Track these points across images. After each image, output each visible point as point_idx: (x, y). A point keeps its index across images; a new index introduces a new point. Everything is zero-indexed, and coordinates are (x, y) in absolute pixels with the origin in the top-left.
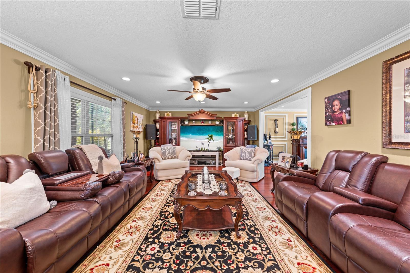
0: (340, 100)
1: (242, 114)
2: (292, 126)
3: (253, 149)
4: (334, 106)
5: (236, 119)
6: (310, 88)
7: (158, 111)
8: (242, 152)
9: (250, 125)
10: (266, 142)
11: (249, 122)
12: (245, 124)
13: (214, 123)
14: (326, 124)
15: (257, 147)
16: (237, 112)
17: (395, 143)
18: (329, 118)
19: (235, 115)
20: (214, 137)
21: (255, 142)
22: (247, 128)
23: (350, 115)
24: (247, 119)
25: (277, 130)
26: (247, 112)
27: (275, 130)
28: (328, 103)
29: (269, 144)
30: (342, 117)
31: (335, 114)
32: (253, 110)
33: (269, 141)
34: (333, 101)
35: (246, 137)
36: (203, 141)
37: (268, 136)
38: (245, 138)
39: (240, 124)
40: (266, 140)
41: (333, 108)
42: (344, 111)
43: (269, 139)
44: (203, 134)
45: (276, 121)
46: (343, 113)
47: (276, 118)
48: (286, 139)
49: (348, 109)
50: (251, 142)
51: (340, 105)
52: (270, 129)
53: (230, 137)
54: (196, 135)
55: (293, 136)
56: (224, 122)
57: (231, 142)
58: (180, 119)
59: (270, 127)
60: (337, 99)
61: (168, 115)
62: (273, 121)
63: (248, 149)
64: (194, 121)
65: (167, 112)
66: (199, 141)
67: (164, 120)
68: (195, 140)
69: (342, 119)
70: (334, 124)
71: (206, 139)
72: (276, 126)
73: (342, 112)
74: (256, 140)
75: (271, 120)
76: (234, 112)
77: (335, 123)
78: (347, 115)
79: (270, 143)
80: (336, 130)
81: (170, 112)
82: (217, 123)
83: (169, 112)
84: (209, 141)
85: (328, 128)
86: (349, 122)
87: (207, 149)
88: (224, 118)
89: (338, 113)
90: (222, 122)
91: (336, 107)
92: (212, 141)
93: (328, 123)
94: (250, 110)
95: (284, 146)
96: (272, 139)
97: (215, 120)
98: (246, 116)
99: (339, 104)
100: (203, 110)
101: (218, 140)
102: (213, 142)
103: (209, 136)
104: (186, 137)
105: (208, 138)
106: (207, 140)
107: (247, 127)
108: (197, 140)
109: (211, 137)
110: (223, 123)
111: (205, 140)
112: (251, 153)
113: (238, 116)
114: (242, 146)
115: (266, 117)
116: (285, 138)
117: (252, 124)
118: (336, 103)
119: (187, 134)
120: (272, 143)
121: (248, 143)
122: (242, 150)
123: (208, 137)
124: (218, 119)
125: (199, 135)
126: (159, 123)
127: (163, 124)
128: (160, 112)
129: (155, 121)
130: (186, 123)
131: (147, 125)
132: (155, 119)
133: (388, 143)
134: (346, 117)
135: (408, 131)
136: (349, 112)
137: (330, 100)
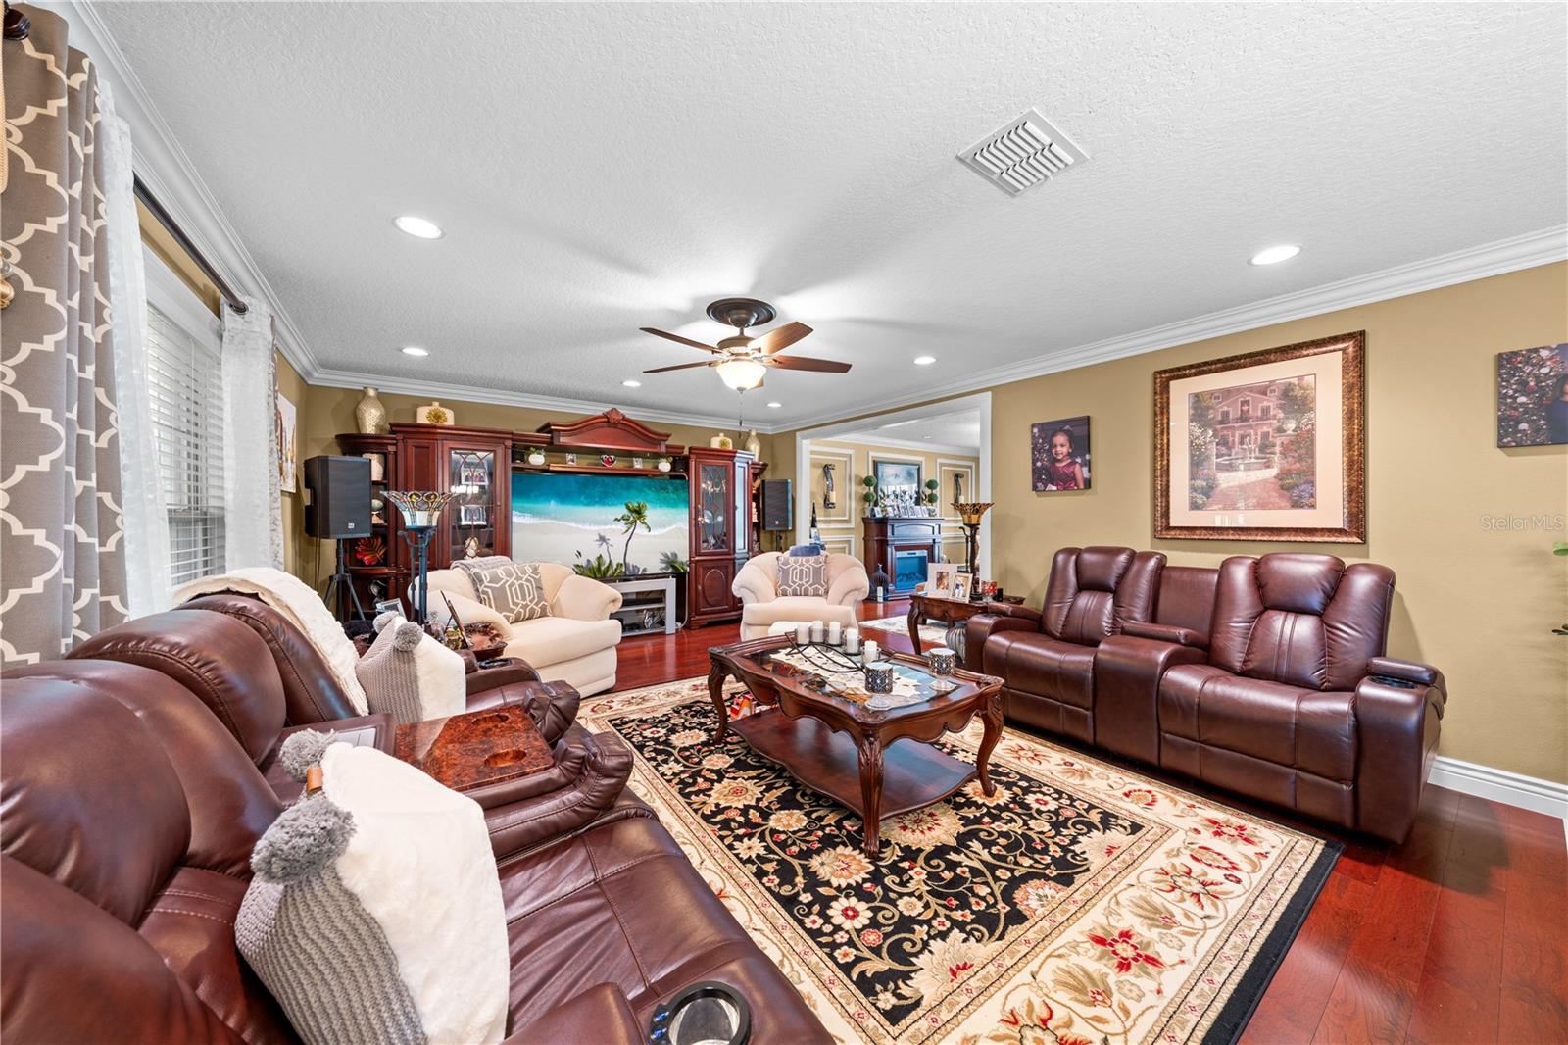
0: (1069, 434)
1: (740, 439)
2: (864, 486)
4: (1056, 446)
6: (990, 393)
7: (372, 393)
9: (768, 479)
12: (754, 475)
13: (650, 466)
14: (1035, 488)
16: (728, 433)
17: (1175, 528)
18: (1044, 474)
19: (723, 443)
20: (651, 513)
22: (758, 489)
23: (1090, 470)
24: (756, 458)
25: (833, 497)
26: (757, 434)
27: (826, 499)
28: (1040, 437)
30: (1073, 472)
31: (1058, 464)
34: (1054, 435)
36: (603, 528)
38: (754, 524)
39: (740, 473)
41: (1054, 451)
42: (1079, 460)
44: (602, 499)
45: (827, 469)
46: (1077, 465)
47: (828, 460)
48: (852, 526)
49: (1087, 457)
51: (1071, 447)
54: (576, 503)
55: (970, 517)
56: (692, 464)
57: (711, 540)
58: (509, 443)
60: (1061, 430)
61: (437, 416)
62: (821, 470)
64: (571, 457)
65: (431, 405)
66: (587, 527)
67: (425, 443)
68: (573, 525)
69: (1074, 479)
70: (1055, 488)
71: (616, 519)
72: (830, 486)
73: (1073, 463)
74: (790, 528)
75: (817, 465)
76: (716, 433)
77: (1057, 485)
78: (1085, 469)
81: (444, 403)
82: (666, 466)
83: (441, 405)
84: (631, 531)
85: (1038, 496)
86: (1088, 484)
87: (622, 562)
89: (1064, 464)
90: (681, 462)
91: (1059, 448)
92: (640, 529)
93: (1039, 485)
94: (769, 430)
97: (657, 456)
98: (754, 448)
99: (1068, 445)
100: (618, 412)
101: (665, 527)
102: (645, 532)
103: (628, 507)
104: (535, 514)
105: (623, 518)
106: (622, 526)
108: (580, 526)
109: (638, 512)
110: (687, 468)
111: (614, 527)
112: (817, 571)
113: (730, 448)
116: (848, 521)
118: (1060, 439)
119: (536, 499)
123: (626, 512)
124: (669, 452)
125: (588, 504)
126: (385, 455)
127: (412, 462)
128: (383, 398)
129: (354, 443)
130: (537, 459)
131: (324, 461)
132: (354, 432)
133: (1163, 528)
134: (1082, 473)
135: (1194, 506)
136: (1088, 464)
137: (1046, 432)
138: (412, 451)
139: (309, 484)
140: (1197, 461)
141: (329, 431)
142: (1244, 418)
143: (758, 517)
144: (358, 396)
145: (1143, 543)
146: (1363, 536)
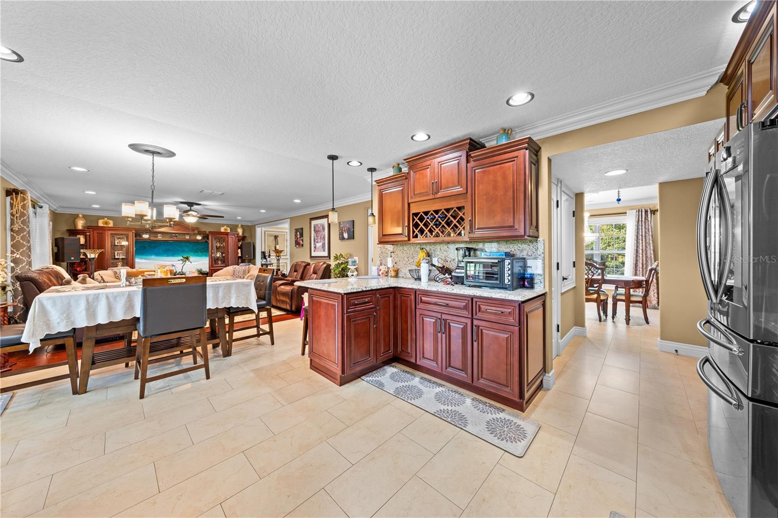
1: (234, 228)
3: (247, 267)
4: (298, 235)
5: (227, 234)
6: (289, 219)
7: (81, 215)
8: (234, 271)
9: (246, 241)
10: (265, 260)
11: (243, 238)
12: (239, 241)
13: (193, 237)
15: (251, 265)
16: (228, 226)
18: (296, 242)
19: (226, 229)
21: (252, 261)
22: (241, 245)
23: (303, 242)
24: (241, 234)
26: (242, 226)
29: (268, 263)
31: (298, 240)
32: (249, 224)
33: (268, 259)
35: (240, 255)
37: (267, 254)
38: (239, 257)
39: (231, 240)
40: (266, 259)
43: (269, 257)
45: (276, 237)
47: (276, 234)
50: (247, 261)
51: (300, 235)
52: (269, 246)
53: (218, 255)
56: (210, 237)
57: (220, 262)
58: (134, 231)
59: (270, 244)
60: (299, 231)
61: (106, 223)
63: (242, 267)
64: (159, 235)
65: (104, 219)
67: (101, 232)
69: (300, 244)
70: (298, 246)
72: (277, 243)
73: (300, 240)
74: (252, 258)
75: (271, 236)
76: (223, 225)
79: (270, 261)
80: (300, 250)
81: (109, 218)
82: (199, 238)
84: (184, 263)
86: (302, 245)
87: (181, 272)
88: (209, 232)
90: (206, 236)
94: (244, 224)
95: (285, 264)
96: (271, 257)
97: (196, 235)
98: (240, 231)
107: (241, 243)
109: (187, 258)
110: (208, 239)
112: (244, 271)
113: (229, 231)
114: (235, 265)
115: (265, 233)
116: (286, 255)
117: (248, 240)
118: (298, 233)
120: (272, 262)
121: (243, 262)
122: (235, 268)
123: (182, 258)
124: (200, 233)
126: (86, 236)
127: (96, 238)
128: (85, 217)
129: (74, 232)
130: (146, 236)
131: (63, 239)
132: (73, 228)
133: (311, 257)
134: (301, 242)
135: (314, 251)
136: (302, 240)
137: (297, 230)
138: (96, 234)
139: (56, 246)
140: (314, 241)
141: (64, 227)
142: (319, 231)
143: (241, 254)
144: (76, 216)
145: (308, 260)
146: (330, 259)
